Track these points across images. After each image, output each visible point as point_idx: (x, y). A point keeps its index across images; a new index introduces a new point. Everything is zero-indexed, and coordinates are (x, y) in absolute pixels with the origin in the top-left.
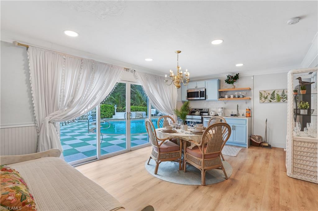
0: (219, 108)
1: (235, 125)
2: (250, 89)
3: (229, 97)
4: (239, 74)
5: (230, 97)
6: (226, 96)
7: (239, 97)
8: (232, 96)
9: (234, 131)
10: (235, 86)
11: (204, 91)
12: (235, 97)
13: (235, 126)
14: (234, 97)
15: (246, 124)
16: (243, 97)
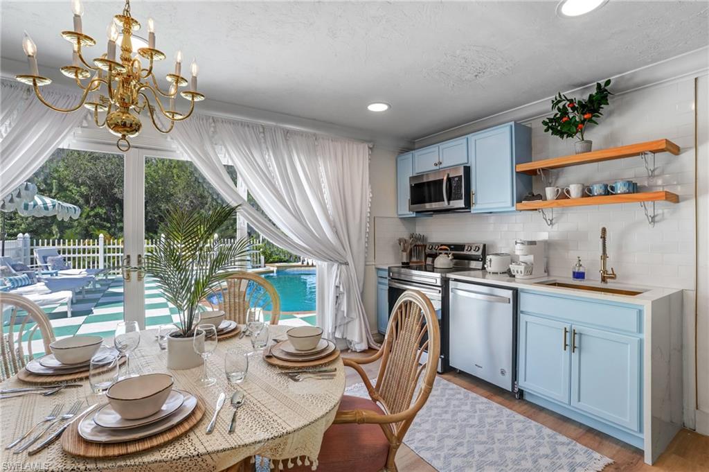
0: (516, 243)
1: (578, 328)
2: (674, 149)
3: (564, 195)
4: (608, 82)
5: (568, 192)
6: (549, 192)
7: (609, 191)
8: (574, 190)
9: (575, 356)
10: (590, 142)
11: (460, 177)
12: (590, 191)
13: (581, 334)
14: (587, 193)
15: (640, 330)
16: (634, 188)
